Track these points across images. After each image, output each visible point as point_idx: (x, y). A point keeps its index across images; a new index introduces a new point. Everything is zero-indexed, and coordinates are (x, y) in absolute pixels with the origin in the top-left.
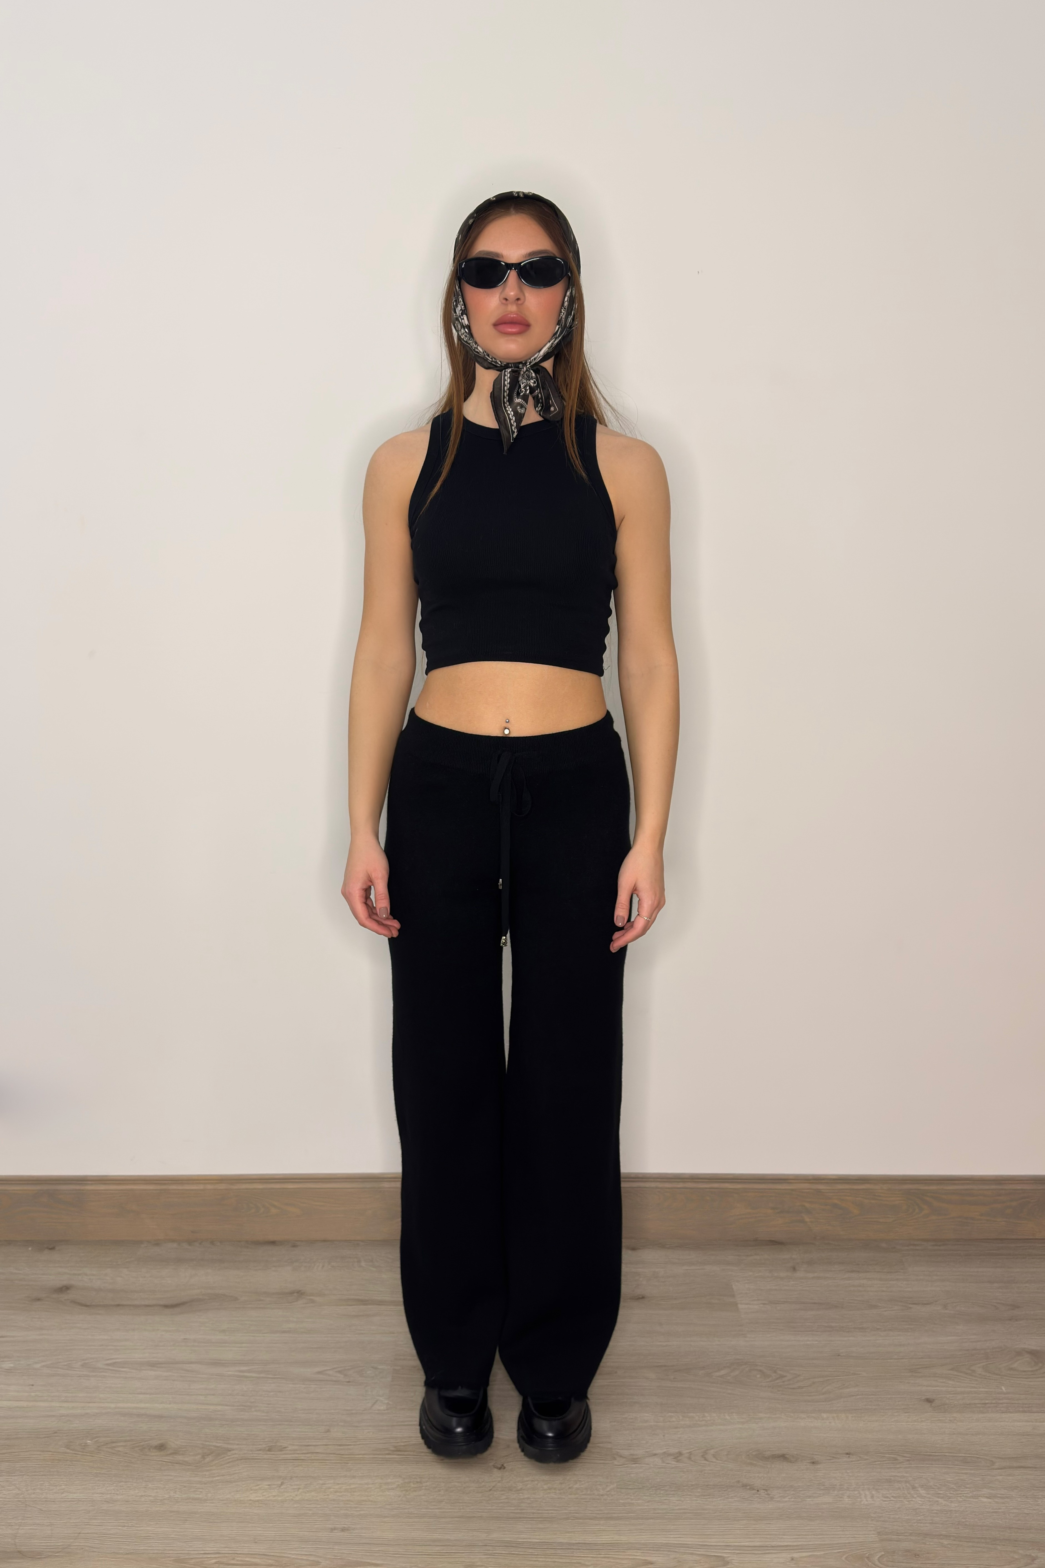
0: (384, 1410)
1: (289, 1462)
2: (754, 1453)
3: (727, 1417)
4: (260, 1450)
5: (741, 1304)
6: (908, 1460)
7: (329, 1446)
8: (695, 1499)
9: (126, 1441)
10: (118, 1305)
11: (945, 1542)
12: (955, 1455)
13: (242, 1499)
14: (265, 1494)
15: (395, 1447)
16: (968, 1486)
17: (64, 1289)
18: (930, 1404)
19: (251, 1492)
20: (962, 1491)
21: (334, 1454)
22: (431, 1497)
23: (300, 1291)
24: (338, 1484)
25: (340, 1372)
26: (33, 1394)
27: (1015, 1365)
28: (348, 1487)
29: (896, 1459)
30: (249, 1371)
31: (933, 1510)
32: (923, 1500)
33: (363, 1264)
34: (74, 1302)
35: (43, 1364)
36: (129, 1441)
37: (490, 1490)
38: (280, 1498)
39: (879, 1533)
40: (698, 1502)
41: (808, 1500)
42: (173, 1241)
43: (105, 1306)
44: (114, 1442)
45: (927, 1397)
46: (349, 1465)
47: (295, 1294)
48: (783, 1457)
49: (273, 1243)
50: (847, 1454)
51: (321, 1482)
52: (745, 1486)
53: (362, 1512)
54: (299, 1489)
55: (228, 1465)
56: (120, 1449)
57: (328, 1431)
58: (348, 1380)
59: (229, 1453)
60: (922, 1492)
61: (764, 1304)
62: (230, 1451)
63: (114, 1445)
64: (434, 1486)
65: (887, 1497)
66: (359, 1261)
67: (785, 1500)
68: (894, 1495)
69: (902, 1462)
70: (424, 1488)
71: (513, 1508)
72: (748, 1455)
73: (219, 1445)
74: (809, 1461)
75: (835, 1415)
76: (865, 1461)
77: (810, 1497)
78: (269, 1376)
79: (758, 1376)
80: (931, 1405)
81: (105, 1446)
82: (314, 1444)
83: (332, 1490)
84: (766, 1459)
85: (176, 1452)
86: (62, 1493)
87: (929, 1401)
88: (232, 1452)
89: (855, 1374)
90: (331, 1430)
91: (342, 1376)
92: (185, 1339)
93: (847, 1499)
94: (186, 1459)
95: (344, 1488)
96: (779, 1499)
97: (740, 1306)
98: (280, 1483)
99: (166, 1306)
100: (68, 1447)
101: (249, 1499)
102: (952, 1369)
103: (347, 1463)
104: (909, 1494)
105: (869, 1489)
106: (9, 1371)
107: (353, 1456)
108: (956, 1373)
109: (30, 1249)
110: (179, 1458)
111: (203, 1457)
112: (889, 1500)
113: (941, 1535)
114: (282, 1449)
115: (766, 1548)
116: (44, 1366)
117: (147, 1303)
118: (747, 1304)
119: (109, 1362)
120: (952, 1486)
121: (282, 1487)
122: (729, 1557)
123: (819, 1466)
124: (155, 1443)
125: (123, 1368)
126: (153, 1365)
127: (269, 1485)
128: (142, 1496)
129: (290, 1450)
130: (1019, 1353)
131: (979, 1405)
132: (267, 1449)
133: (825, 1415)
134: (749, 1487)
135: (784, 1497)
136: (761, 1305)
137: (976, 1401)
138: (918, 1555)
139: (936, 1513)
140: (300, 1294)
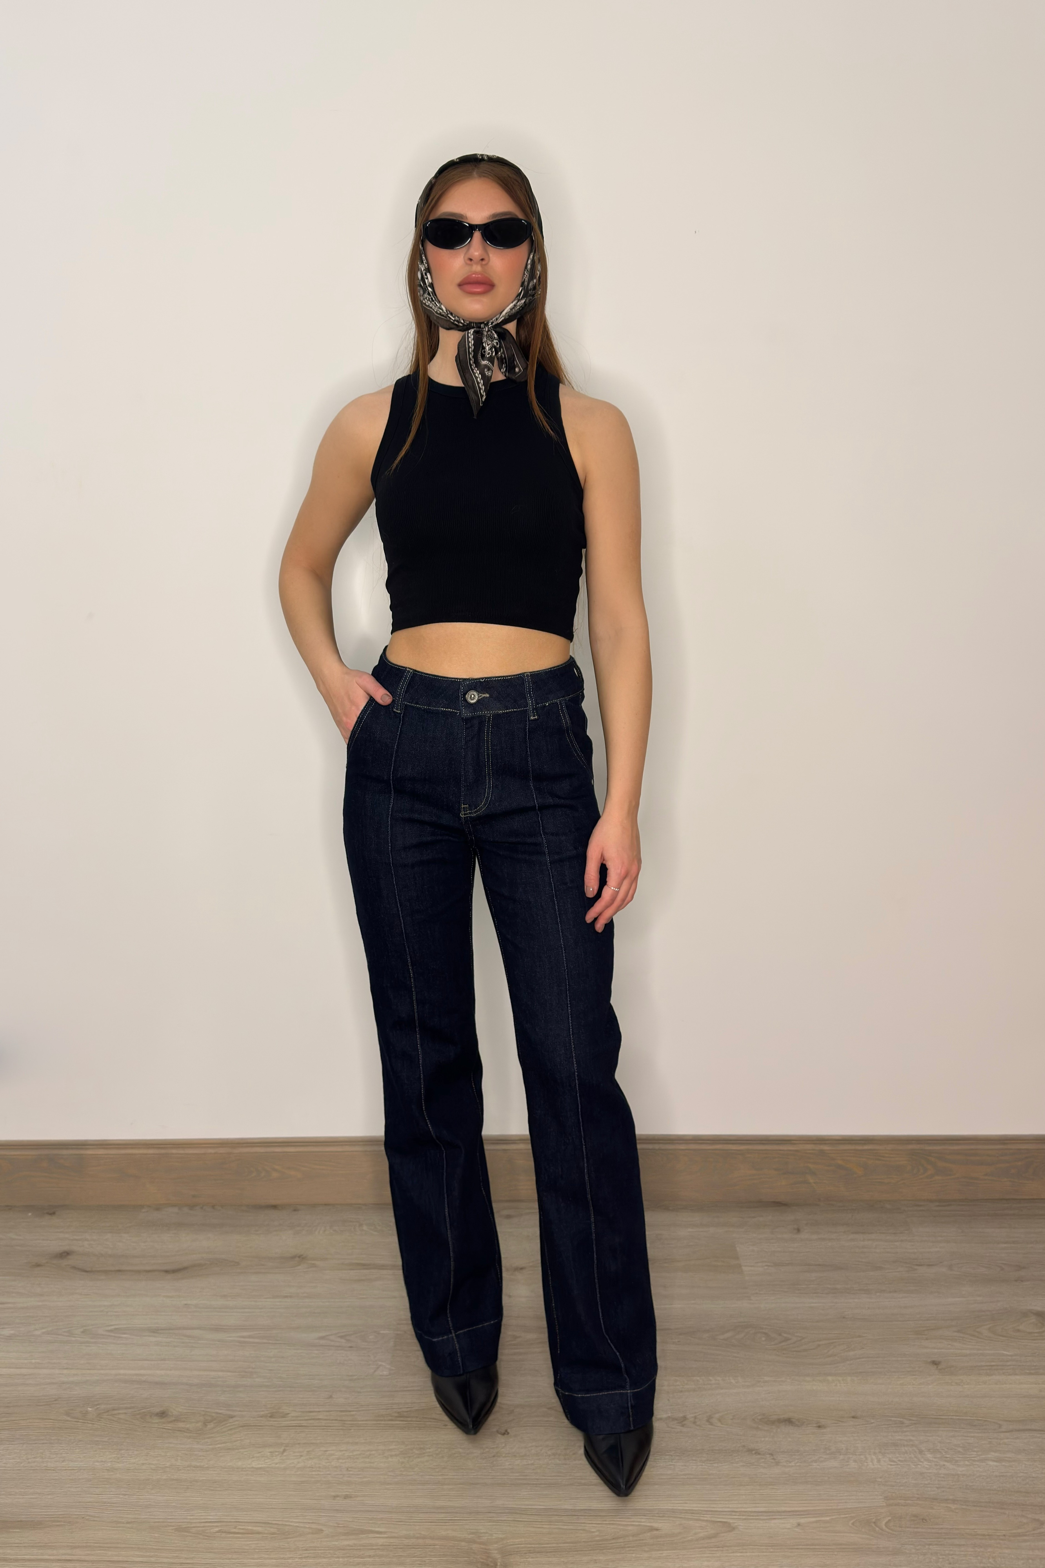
0: (387, 1376)
1: (292, 1429)
2: (759, 1417)
3: (733, 1381)
4: (261, 1417)
5: (746, 1266)
6: (915, 1424)
7: (331, 1413)
8: (701, 1464)
9: (127, 1408)
10: (119, 1271)
11: (953, 1507)
12: (961, 1418)
13: (244, 1466)
14: (266, 1461)
15: (398, 1413)
16: (975, 1449)
17: (65, 1254)
18: (935, 1366)
19: (253, 1459)
20: (969, 1455)
21: (336, 1420)
22: (435, 1464)
23: (302, 1255)
24: (342, 1451)
25: (341, 1337)
26: (33, 1361)
27: (1021, 1327)
28: (351, 1454)
29: (902, 1423)
30: (249, 1337)
31: (941, 1474)
32: (929, 1464)
33: (365, 1228)
34: (74, 1268)
35: (44, 1330)
36: (130, 1408)
37: (494, 1456)
38: (283, 1466)
39: (886, 1498)
40: (703, 1467)
41: (815, 1464)
42: (174, 1206)
43: (106, 1272)
44: (114, 1410)
45: (933, 1359)
46: (352, 1431)
47: (297, 1259)
48: (789, 1421)
49: (275, 1207)
50: (853, 1417)
51: (324, 1449)
52: (750, 1451)
53: (365, 1480)
54: (301, 1456)
55: (229, 1432)
56: (122, 1416)
57: (331, 1397)
58: (350, 1345)
59: (231, 1420)
60: (929, 1455)
61: (769, 1266)
62: (232, 1418)
63: (116, 1412)
64: (437, 1452)
65: (894, 1462)
66: (361, 1225)
67: (790, 1465)
68: (900, 1459)
69: (909, 1426)
70: (426, 1454)
71: (517, 1474)
72: (753, 1420)
73: (220, 1412)
74: (815, 1425)
75: (840, 1379)
76: (872, 1425)
77: (815, 1461)
78: (271, 1342)
79: (763, 1339)
80: (937, 1367)
81: (107, 1414)
82: (317, 1410)
83: (335, 1457)
84: (773, 1423)
85: (177, 1420)
86: (63, 1461)
87: (935, 1363)
88: (234, 1419)
89: (859, 1336)
90: (333, 1396)
91: (343, 1341)
92: (186, 1304)
93: (854, 1464)
94: (188, 1426)
95: (346, 1455)
96: (785, 1464)
97: (744, 1268)
98: (281, 1450)
99: (167, 1271)
100: (68, 1414)
101: (251, 1466)
102: (958, 1331)
103: (350, 1430)
104: (915, 1457)
105: (875, 1453)
106: (9, 1338)
107: (355, 1423)
108: (962, 1335)
109: (30, 1214)
110: (181, 1425)
111: (205, 1424)
112: (895, 1464)
113: (949, 1500)
114: (285, 1415)
115: (772, 1514)
116: (43, 1333)
117: (148, 1268)
118: (752, 1266)
119: (110, 1328)
120: (960, 1449)
121: (285, 1454)
122: (735, 1523)
123: (825, 1430)
124: (157, 1410)
125: (124, 1334)
126: (155, 1331)
127: (271, 1452)
128: (143, 1464)
129: (293, 1417)
130: (1025, 1314)
131: (986, 1368)
132: (269, 1415)
133: (830, 1378)
134: (754, 1452)
135: (790, 1462)
136: (766, 1267)
137: (983, 1364)
138: (926, 1520)
139: (943, 1477)
140: (301, 1258)
